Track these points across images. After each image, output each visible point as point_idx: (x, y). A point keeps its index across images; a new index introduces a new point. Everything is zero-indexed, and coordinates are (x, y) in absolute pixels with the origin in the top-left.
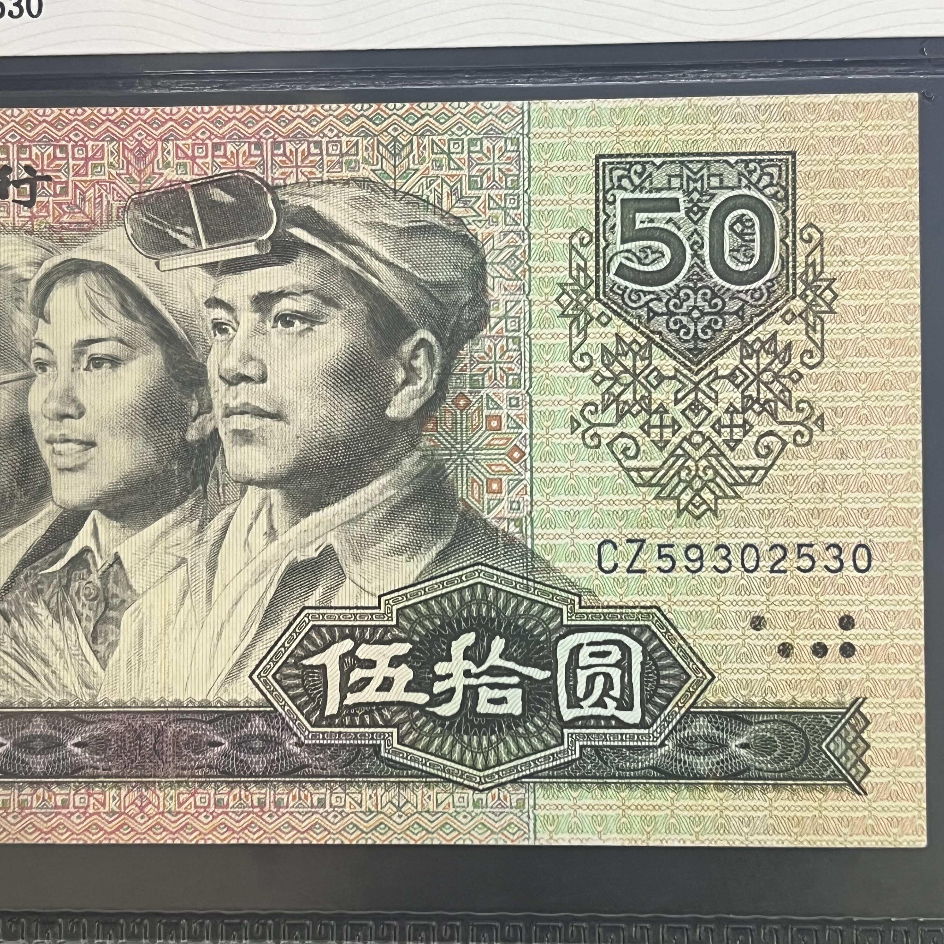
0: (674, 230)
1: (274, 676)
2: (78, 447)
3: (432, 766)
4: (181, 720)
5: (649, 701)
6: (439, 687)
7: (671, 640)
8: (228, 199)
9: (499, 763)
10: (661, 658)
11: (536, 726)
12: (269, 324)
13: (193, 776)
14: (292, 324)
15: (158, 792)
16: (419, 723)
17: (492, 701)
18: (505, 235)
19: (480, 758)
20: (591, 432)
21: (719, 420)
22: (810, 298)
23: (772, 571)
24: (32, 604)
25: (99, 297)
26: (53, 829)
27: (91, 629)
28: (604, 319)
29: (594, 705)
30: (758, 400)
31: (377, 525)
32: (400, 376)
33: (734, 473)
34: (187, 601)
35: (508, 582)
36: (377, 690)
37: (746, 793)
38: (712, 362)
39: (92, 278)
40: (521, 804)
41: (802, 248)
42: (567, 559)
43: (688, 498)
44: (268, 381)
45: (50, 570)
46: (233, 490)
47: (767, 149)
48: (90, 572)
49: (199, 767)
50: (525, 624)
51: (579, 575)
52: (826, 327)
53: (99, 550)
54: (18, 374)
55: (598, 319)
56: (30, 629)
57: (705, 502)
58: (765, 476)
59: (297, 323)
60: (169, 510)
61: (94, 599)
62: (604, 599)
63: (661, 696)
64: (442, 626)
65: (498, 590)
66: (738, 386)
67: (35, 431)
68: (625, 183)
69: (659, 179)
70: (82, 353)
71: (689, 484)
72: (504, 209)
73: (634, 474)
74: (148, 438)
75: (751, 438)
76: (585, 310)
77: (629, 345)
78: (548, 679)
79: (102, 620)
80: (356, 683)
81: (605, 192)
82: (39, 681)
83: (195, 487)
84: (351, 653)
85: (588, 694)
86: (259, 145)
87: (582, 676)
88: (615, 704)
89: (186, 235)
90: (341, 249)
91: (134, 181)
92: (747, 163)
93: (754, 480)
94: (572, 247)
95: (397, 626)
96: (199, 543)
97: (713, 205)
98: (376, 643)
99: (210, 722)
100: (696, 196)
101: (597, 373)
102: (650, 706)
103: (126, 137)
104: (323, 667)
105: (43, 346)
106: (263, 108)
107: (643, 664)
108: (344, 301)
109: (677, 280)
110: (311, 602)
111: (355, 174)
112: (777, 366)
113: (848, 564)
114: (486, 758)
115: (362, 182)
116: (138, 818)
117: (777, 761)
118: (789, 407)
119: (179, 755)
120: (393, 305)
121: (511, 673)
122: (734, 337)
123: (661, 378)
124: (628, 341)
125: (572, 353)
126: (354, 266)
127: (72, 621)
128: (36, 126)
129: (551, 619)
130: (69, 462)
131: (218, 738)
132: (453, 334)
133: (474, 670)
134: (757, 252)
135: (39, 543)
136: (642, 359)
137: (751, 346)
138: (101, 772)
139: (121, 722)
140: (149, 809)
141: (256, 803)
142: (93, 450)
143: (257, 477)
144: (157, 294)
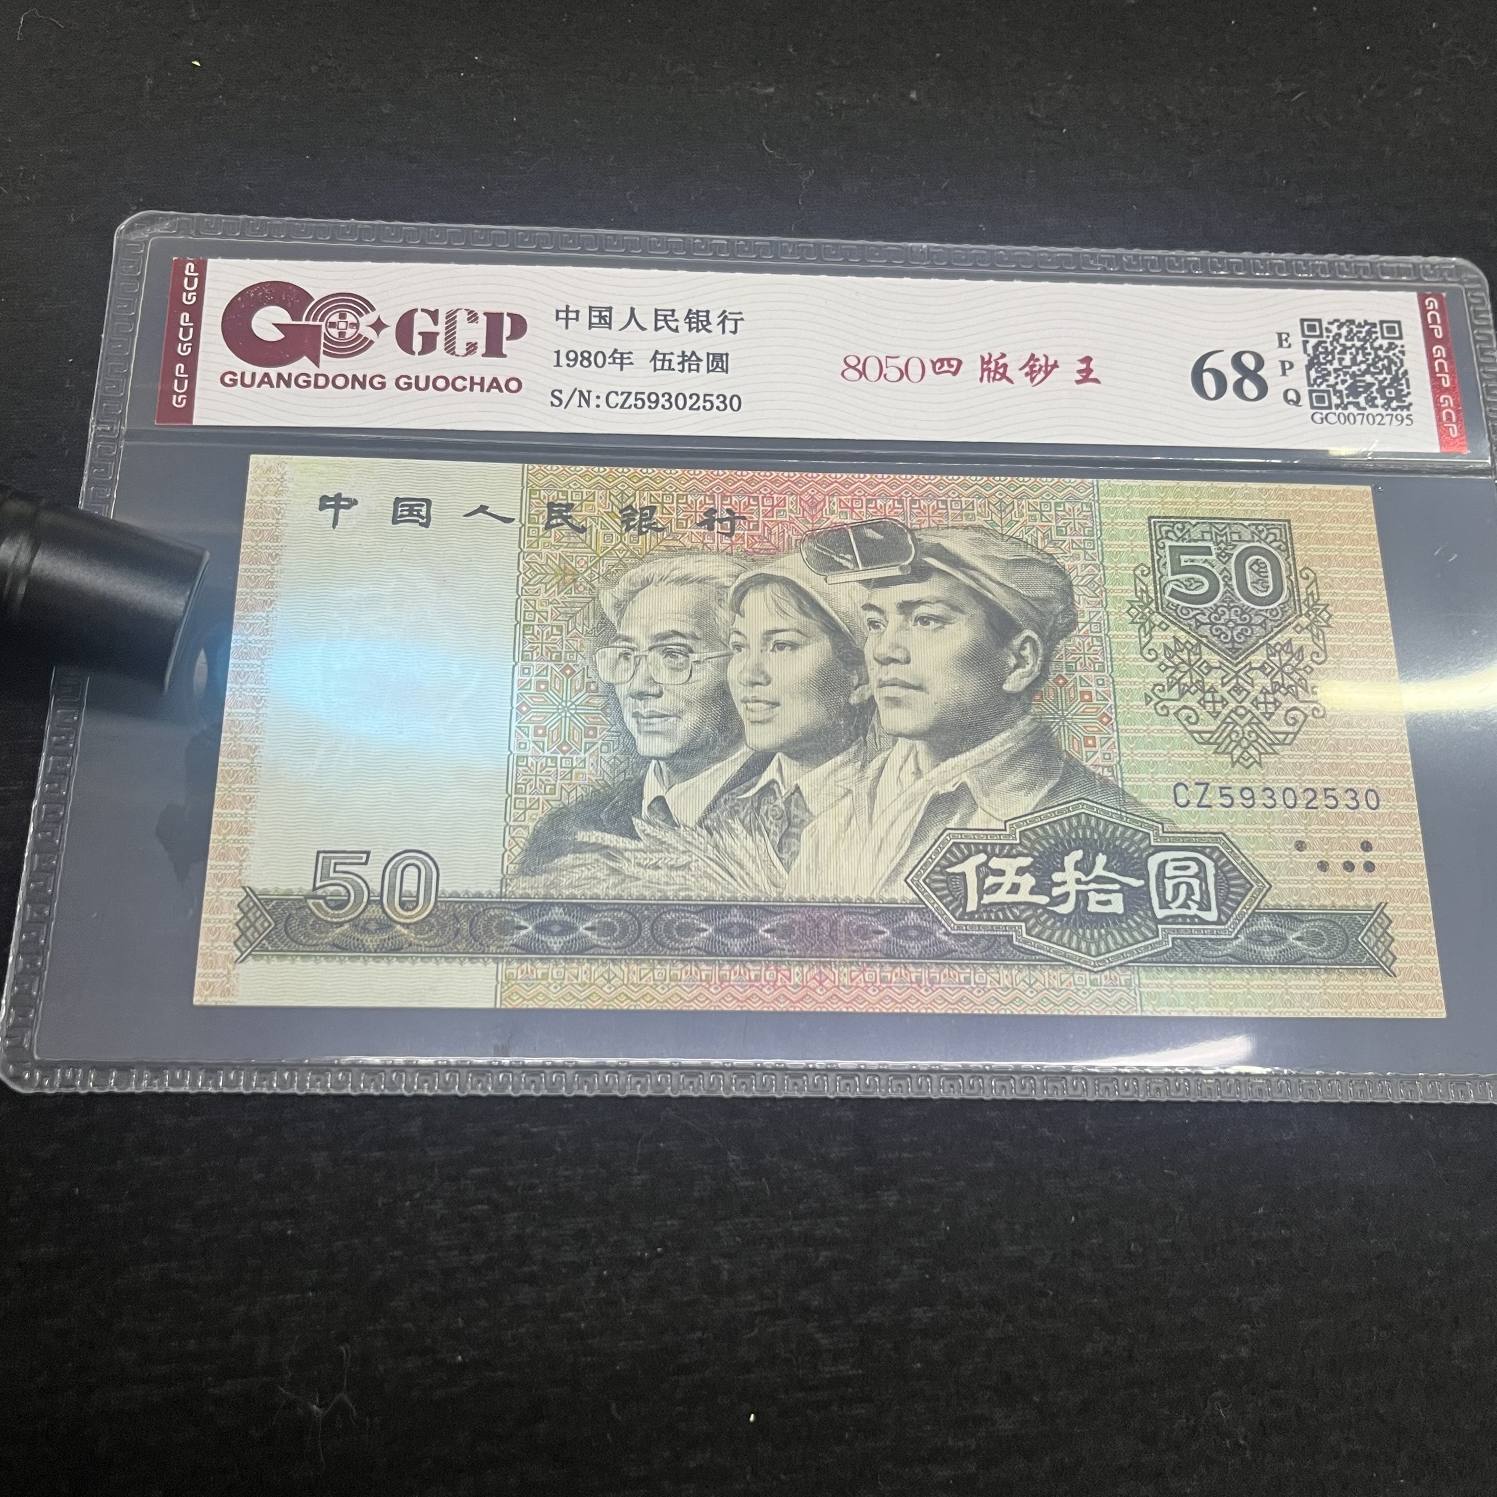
0: (1210, 568)
1: (924, 881)
2: (766, 706)
3: (1055, 952)
4: (851, 913)
5: (1224, 904)
6: (1056, 891)
7: (1236, 858)
8: (878, 536)
9: (1109, 951)
10: (1229, 871)
11: (1135, 922)
12: (911, 624)
13: (862, 957)
14: (927, 623)
15: (834, 970)
16: (1042, 919)
17: (1099, 903)
18: (1086, 567)
19: (1093, 948)
20: (1161, 704)
21: (1256, 698)
22: (1313, 616)
23: (1307, 808)
24: (730, 821)
25: (782, 601)
26: (749, 998)
27: (778, 842)
28: (1164, 626)
29: (1180, 907)
30: (1283, 685)
31: (1001, 768)
32: (1012, 661)
33: (1271, 736)
34: (853, 822)
35: (1106, 813)
36: (1009, 892)
37: (1304, 976)
38: (1246, 658)
39: (776, 587)
40: (1128, 984)
41: (1303, 583)
42: (1151, 797)
43: (1239, 753)
44: (911, 663)
45: (745, 796)
46: (886, 741)
47: (1270, 517)
48: (776, 798)
49: (866, 951)
50: (1121, 844)
51: (1160, 808)
52: (1326, 636)
53: (783, 782)
54: (720, 653)
55: (1159, 626)
56: (729, 840)
57: (1251, 756)
58: (1294, 739)
59: (932, 623)
60: (838, 753)
61: (779, 819)
62: (1182, 827)
63: (1232, 900)
64: (1056, 845)
65: (1098, 819)
66: (1267, 675)
67: (733, 694)
68: (1171, 535)
69: (1196, 533)
70: (769, 639)
71: (1239, 744)
72: (1084, 549)
73: (1196, 735)
75: (1281, 712)
76: (1148, 619)
77: (1184, 645)
78: (1140, 887)
79: (786, 835)
80: (990, 887)
81: (1157, 541)
82: (735, 880)
83: (857, 736)
84: (985, 864)
85: (1175, 898)
86: (901, 501)
87: (1169, 884)
88: (1196, 906)
89: (847, 560)
90: (964, 573)
91: (808, 522)
92: (1257, 526)
93: (1287, 742)
94: (1136, 576)
95: (1020, 844)
96: (861, 779)
97: (1236, 553)
98: (1005, 856)
99: (874, 915)
100: (1223, 546)
101: (1162, 663)
102: (1224, 908)
103: (803, 493)
104: (963, 875)
105: (739, 633)
106: (903, 476)
107: (1216, 875)
108: (967, 609)
109: (1215, 601)
110: (951, 825)
111: (972, 523)
112: (1294, 662)
113: (1363, 803)
114: (1098, 947)
115: (978, 528)
116: (818, 991)
117: (1326, 950)
118: (1306, 690)
119: (851, 941)
120: (1005, 613)
121: (1113, 881)
122: (1261, 641)
123: (1210, 668)
124: (1183, 641)
125: (1142, 649)
126: (973, 585)
127: (762, 835)
128: (735, 483)
129: (1141, 841)
130: (759, 717)
131: (881, 928)
132: (1051, 634)
133: (1084, 878)
134: (1271, 584)
136: (1195, 654)
137: (1274, 648)
138: (786, 953)
139: (803, 914)
140: (827, 983)
141: (914, 979)
142: (778, 709)
143: (905, 731)
144: (825, 600)
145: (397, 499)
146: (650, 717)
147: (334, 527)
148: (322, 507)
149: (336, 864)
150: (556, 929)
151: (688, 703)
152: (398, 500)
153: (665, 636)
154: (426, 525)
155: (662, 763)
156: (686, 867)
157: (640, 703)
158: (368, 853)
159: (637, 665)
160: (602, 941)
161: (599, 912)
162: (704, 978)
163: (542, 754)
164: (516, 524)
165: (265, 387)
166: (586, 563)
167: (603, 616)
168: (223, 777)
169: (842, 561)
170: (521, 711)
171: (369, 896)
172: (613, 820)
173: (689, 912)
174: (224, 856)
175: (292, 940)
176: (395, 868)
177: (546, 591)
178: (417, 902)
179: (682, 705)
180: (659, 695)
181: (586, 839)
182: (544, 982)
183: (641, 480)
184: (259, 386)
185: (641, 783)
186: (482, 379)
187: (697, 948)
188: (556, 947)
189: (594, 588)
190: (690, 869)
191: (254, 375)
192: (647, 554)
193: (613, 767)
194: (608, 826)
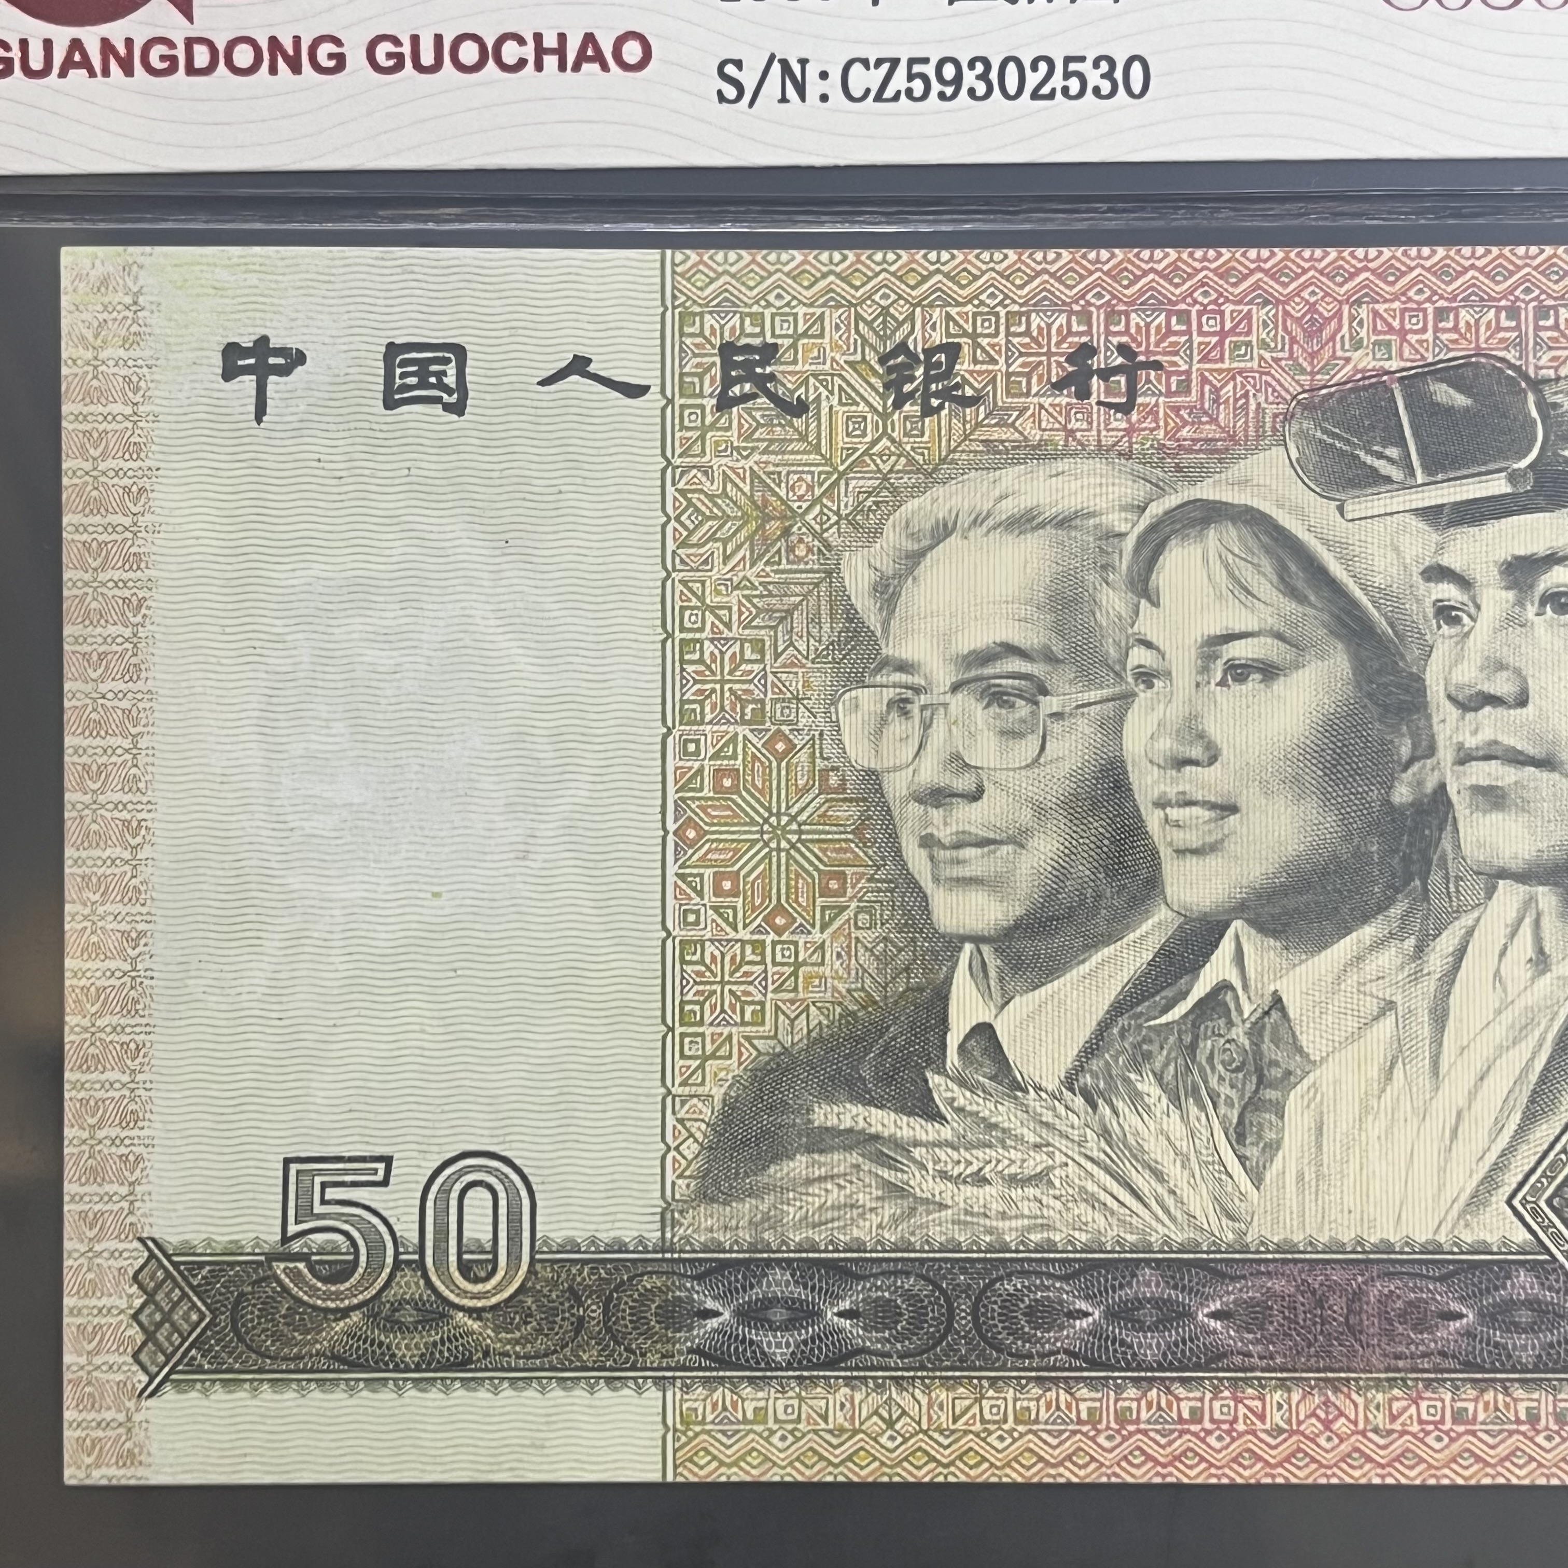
1: (1549, 1202)
2: (1206, 814)
4: (1390, 1275)
8: (1461, 400)
12: (1531, 610)
13: (1415, 1370)
15: (1354, 1396)
24: (1133, 1076)
25: (1243, 563)
26: (1178, 1458)
27: (1235, 1121)
34: (1398, 1072)
39: (1230, 532)
44: (1530, 706)
45: (1163, 1020)
46: (1472, 888)
48: (1230, 1024)
49: (1424, 1355)
53: (1245, 987)
54: (1106, 692)
56: (1131, 1119)
60: (1365, 919)
61: (1238, 1070)
67: (1135, 787)
70: (1213, 657)
74: (1326, 798)
79: (1253, 1104)
82: (1146, 1205)
83: (1409, 881)
86: (1513, 312)
89: (1389, 459)
91: (1303, 371)
96: (1416, 977)
99: (1442, 1279)
103: (1289, 298)
105: (1148, 645)
106: (1521, 250)
116: (1322, 1441)
119: (1390, 1335)
127: (1203, 1108)
128: (1138, 279)
130: (1192, 839)
131: (1455, 1306)
135: (1146, 974)
138: (1256, 1360)
139: (1290, 1278)
140: (1340, 1425)
141: (1523, 1416)
142: (1233, 819)
143: (1514, 865)
144: (1340, 559)
145: (391, 345)
146: (957, 846)
147: (259, 420)
148: (229, 373)
149: (324, 1185)
150: (779, 1315)
151: (1040, 811)
152: (392, 350)
153: (985, 657)
154: (458, 409)
155: (986, 949)
156: (1041, 1178)
157: (936, 815)
158: (388, 1160)
159: (926, 726)
160: (871, 1340)
161: (865, 1278)
162: (1084, 1416)
163: (732, 935)
164: (653, 399)
165: (77, 75)
166: (810, 488)
167: (851, 615)
168: (77, 1001)
169: (1380, 464)
170: (683, 839)
171: (397, 1254)
172: (887, 1079)
173: (1050, 1276)
174: (95, 1175)
175: (249, 1348)
176: (445, 1191)
177: (726, 558)
178: (495, 1261)
179: (1026, 816)
180: (976, 795)
181: (832, 1121)
182: (759, 1428)
183: (925, 279)
184: (63, 74)
185: (941, 996)
186: (562, 37)
187: (1066, 1352)
188: (780, 1354)
189: (829, 547)
190: (1050, 1183)
191: (48, 44)
192: (943, 461)
193: (884, 960)
194: (878, 1092)
